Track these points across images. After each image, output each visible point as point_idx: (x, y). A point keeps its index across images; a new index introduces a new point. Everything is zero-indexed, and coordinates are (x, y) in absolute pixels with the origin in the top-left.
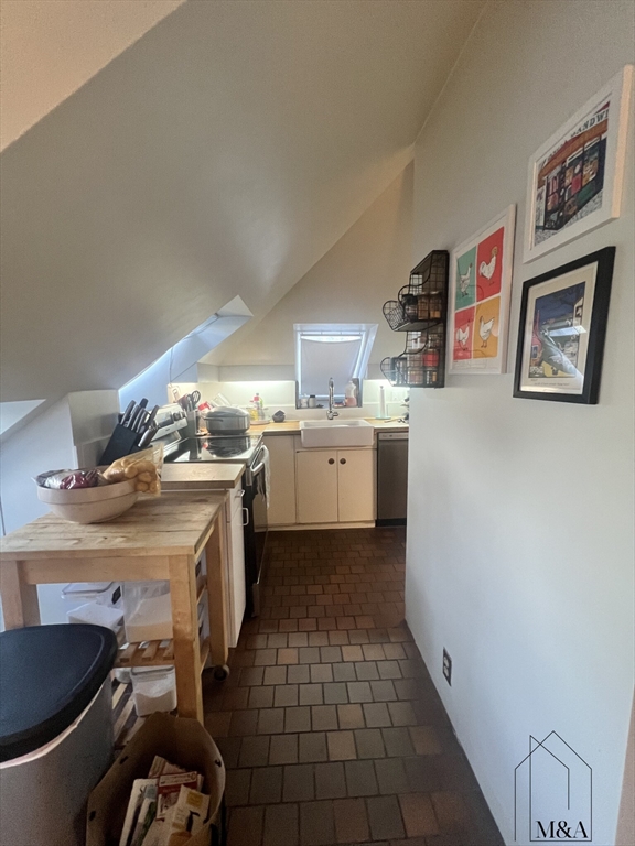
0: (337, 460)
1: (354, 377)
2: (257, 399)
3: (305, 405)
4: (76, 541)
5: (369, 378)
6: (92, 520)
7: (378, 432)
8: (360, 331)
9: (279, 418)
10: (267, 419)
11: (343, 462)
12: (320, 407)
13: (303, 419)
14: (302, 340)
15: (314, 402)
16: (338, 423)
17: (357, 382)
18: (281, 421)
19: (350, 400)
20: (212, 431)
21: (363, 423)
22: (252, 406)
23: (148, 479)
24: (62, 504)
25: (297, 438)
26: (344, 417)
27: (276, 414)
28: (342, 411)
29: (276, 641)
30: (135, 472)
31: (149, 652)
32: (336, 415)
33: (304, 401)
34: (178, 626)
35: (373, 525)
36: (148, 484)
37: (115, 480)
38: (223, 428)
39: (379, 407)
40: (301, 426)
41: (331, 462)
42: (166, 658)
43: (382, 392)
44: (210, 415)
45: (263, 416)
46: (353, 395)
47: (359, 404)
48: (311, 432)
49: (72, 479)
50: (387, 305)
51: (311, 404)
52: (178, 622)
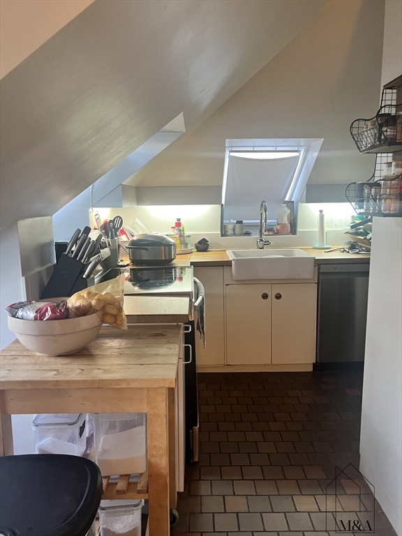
0: (272, 295)
1: (287, 199)
2: (178, 224)
3: (230, 232)
4: (54, 372)
5: (308, 201)
6: (59, 352)
7: (319, 263)
8: (298, 146)
9: (203, 246)
10: (190, 247)
11: (278, 297)
12: (248, 234)
13: (229, 248)
14: (230, 157)
15: (241, 229)
16: (270, 253)
17: (290, 204)
18: (205, 250)
19: (283, 226)
20: (134, 262)
21: (299, 253)
22: (174, 232)
23: (115, 312)
24: (36, 336)
25: (227, 269)
26: (276, 246)
27: (199, 243)
28: (273, 239)
29: (220, 488)
30: (102, 305)
31: (121, 485)
32: (267, 243)
33: (230, 227)
34: (153, 460)
35: (311, 369)
36: (115, 316)
37: (82, 312)
38: (145, 258)
39: (318, 235)
40: (230, 255)
41: (265, 296)
42: (139, 492)
43: (322, 217)
44: (133, 243)
45: (186, 245)
46: (286, 221)
47: (293, 230)
48: (242, 263)
49: (47, 310)
50: (356, 124)
51: (237, 231)
52: (153, 456)
